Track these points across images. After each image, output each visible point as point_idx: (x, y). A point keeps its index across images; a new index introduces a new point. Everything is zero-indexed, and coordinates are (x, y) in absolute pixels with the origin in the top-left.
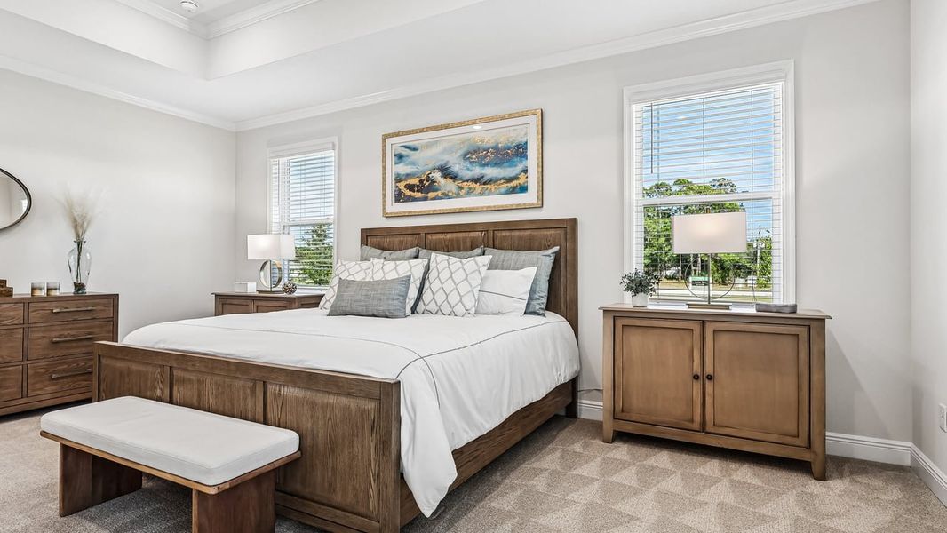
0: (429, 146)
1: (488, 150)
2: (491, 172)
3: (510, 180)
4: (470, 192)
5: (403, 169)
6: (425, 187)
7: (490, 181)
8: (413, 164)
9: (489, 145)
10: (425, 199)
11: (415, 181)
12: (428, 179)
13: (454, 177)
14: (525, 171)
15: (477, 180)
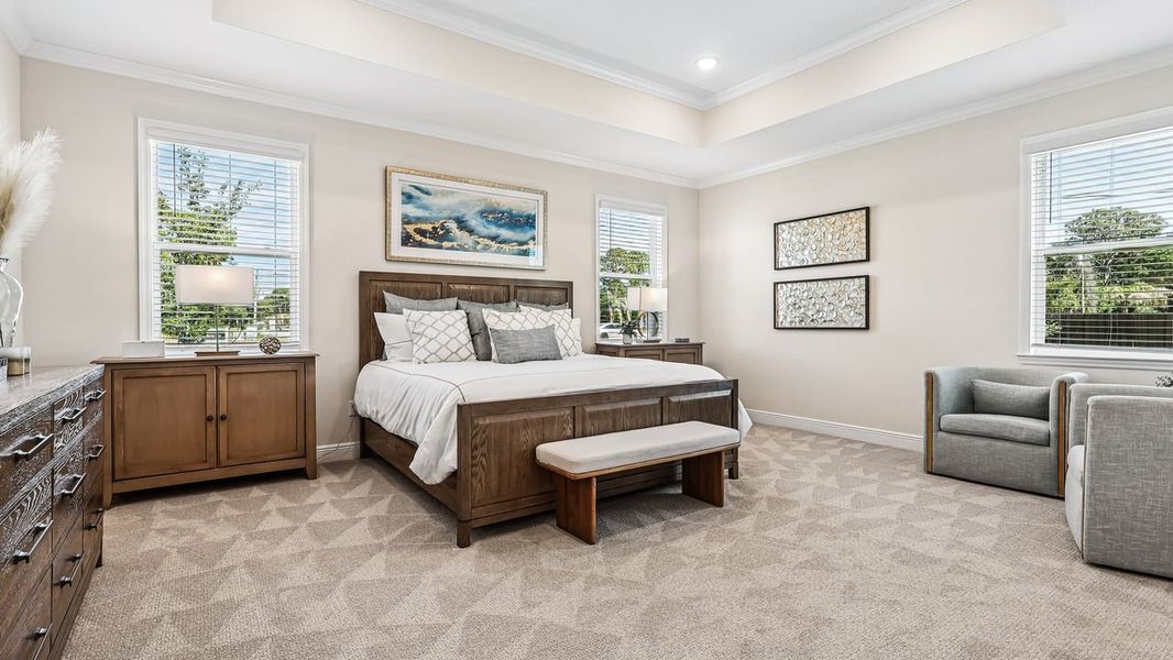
0: (445, 194)
1: (503, 213)
2: (505, 233)
3: (521, 244)
4: (486, 248)
5: (412, 210)
6: (440, 236)
7: (504, 242)
8: (425, 207)
9: (504, 209)
10: (440, 247)
11: (428, 227)
12: (443, 227)
13: (471, 232)
14: (534, 239)
15: (494, 238)
